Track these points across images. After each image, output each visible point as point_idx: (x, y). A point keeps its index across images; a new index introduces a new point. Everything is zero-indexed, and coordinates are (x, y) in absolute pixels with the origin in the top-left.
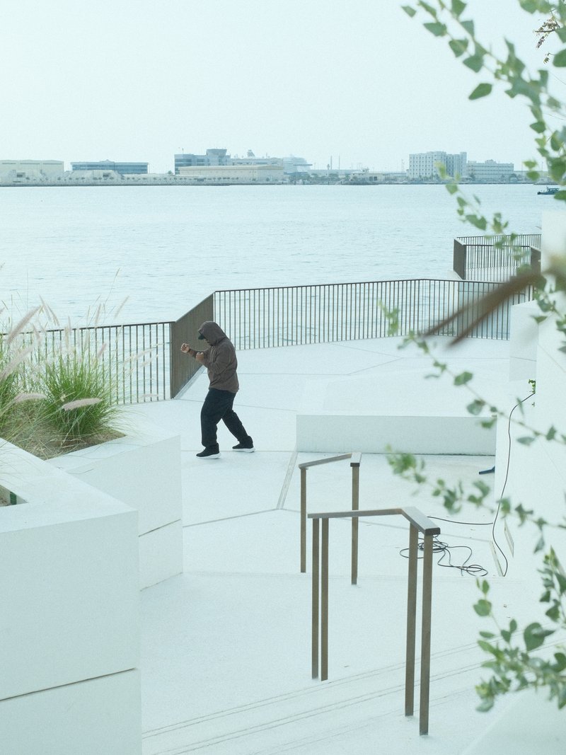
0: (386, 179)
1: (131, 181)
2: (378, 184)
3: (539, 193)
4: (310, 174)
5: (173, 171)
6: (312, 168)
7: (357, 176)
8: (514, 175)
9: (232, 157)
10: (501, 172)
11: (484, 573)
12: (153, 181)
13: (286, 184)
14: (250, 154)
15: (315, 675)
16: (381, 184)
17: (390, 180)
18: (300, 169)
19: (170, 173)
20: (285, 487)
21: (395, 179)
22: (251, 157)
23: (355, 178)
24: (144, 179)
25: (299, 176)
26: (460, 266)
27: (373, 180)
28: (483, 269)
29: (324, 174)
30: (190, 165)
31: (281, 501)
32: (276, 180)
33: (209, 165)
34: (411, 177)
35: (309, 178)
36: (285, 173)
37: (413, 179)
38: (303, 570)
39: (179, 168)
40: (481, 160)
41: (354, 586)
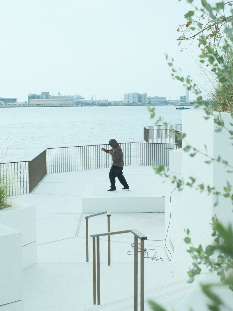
0: (115, 104)
1: (10, 106)
2: (111, 106)
3: (177, 109)
4: (84, 102)
5: (27, 102)
6: (84, 100)
7: (103, 102)
8: (166, 102)
9: (51, 95)
10: (161, 101)
11: (162, 260)
12: (19, 105)
13: (74, 106)
14: (59, 94)
15: (95, 303)
16: (113, 106)
17: (117, 104)
18: (80, 100)
19: (26, 102)
20: (78, 228)
21: (119, 104)
22: (59, 95)
23: (102, 103)
24: (15, 104)
25: (80, 103)
26: (146, 137)
27: (110, 104)
28: (156, 139)
29: (90, 102)
30: (34, 99)
31: (77, 233)
32: (70, 105)
33: (42, 99)
34: (125, 103)
35: (83, 104)
36: (74, 102)
37: (126, 104)
38: (87, 261)
39: (30, 100)
40: (153, 96)
41: (109, 266)
